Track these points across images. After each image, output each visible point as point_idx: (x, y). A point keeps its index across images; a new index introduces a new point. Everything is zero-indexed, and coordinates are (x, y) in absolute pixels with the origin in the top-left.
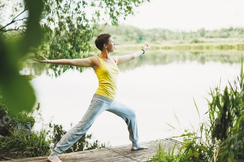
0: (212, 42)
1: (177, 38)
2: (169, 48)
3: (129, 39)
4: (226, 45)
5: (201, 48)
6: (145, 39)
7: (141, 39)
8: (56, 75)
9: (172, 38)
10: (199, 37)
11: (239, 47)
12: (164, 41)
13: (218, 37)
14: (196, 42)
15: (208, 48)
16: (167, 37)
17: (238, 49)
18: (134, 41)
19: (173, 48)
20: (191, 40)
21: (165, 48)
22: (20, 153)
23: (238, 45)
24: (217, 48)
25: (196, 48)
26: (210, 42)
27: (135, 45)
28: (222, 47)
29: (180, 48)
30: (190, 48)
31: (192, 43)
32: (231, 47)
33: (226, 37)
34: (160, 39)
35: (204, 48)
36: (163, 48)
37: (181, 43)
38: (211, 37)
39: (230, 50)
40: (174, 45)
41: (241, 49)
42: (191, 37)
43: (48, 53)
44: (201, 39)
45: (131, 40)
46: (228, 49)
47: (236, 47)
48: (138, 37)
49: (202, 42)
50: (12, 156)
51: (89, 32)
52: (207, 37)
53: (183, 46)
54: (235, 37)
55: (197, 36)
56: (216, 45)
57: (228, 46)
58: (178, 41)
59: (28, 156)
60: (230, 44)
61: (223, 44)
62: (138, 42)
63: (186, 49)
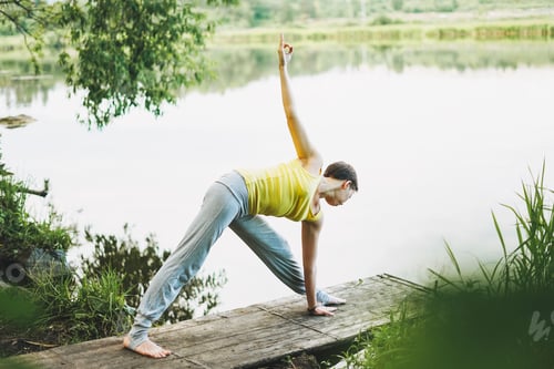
0: (419, 22)
1: (341, 15)
2: (324, 37)
3: (232, 17)
4: (451, 30)
5: (396, 35)
6: (267, 18)
7: (258, 16)
8: (99, 122)
9: (329, 15)
10: (390, 12)
11: (479, 34)
12: (310, 20)
13: (431, 10)
14: (384, 22)
15: (410, 35)
16: (319, 11)
17: (478, 38)
18: (244, 22)
19: (332, 37)
20: (372, 18)
21: (315, 37)
22: (61, 327)
23: (478, 29)
24: (431, 35)
25: (384, 36)
26: (415, 22)
27: (245, 32)
28: (442, 34)
29: (347, 36)
30: (370, 36)
31: (374, 24)
32: (463, 34)
33: (450, 11)
34: (304, 16)
35: (402, 35)
36: (309, 38)
37: (350, 25)
38: (417, 11)
39: (459, 41)
40: (333, 31)
41: (483, 37)
42: (373, 11)
43: (77, 70)
44: (393, 15)
45: (237, 20)
46: (455, 38)
47: (474, 34)
48: (252, 13)
49: (397, 22)
50: (45, 336)
51: (174, 20)
52: (408, 11)
53: (355, 33)
54: (470, 9)
55: (384, 8)
56: (426, 28)
57: (455, 31)
58: (343, 21)
59: (82, 335)
60: (459, 27)
61: (444, 27)
62: (253, 25)
63: (362, 40)
